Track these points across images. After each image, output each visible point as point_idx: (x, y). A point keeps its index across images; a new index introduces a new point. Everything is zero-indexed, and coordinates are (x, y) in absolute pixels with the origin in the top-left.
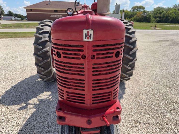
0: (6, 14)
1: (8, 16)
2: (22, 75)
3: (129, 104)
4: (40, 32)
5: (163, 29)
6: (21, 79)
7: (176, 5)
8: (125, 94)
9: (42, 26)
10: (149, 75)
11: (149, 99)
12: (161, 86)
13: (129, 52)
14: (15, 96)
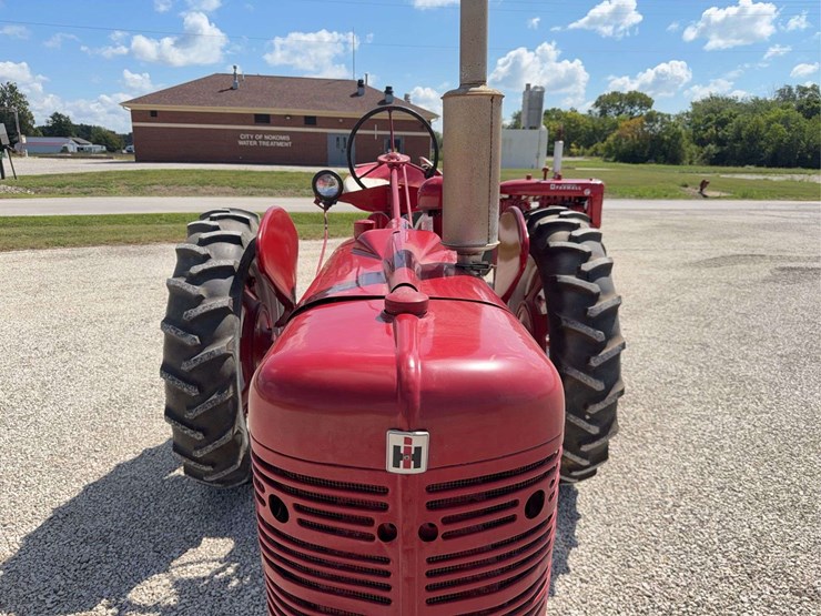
0: (39, 128)
1: (50, 135)
2: (104, 444)
3: (595, 603)
4: (196, 269)
5: (737, 198)
6: (99, 469)
7: (790, 89)
8: (575, 549)
9: (202, 243)
10: (680, 442)
11: (689, 574)
12: (741, 500)
13: (588, 360)
14: (66, 563)
